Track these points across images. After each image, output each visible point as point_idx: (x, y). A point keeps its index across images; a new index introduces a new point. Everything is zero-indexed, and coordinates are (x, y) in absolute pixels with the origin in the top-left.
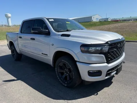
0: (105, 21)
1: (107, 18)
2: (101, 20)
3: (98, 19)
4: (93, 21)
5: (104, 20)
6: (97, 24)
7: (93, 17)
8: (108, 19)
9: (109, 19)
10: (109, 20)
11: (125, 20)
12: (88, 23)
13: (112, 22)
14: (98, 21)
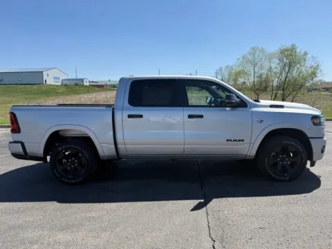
0: (76, 84)
2: (65, 82)
3: (59, 78)
5: (73, 83)
6: (59, 91)
7: (45, 74)
8: (83, 82)
9: (85, 81)
10: (85, 84)
12: (35, 87)
13: (92, 88)
14: (60, 84)
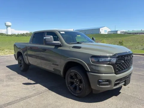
1: (116, 30)
3: (106, 31)
4: (101, 33)
7: (101, 29)
8: (117, 32)
11: (136, 34)
